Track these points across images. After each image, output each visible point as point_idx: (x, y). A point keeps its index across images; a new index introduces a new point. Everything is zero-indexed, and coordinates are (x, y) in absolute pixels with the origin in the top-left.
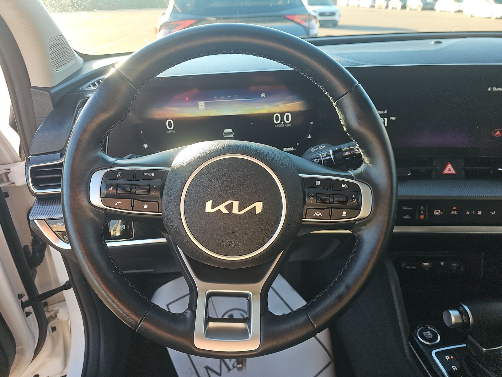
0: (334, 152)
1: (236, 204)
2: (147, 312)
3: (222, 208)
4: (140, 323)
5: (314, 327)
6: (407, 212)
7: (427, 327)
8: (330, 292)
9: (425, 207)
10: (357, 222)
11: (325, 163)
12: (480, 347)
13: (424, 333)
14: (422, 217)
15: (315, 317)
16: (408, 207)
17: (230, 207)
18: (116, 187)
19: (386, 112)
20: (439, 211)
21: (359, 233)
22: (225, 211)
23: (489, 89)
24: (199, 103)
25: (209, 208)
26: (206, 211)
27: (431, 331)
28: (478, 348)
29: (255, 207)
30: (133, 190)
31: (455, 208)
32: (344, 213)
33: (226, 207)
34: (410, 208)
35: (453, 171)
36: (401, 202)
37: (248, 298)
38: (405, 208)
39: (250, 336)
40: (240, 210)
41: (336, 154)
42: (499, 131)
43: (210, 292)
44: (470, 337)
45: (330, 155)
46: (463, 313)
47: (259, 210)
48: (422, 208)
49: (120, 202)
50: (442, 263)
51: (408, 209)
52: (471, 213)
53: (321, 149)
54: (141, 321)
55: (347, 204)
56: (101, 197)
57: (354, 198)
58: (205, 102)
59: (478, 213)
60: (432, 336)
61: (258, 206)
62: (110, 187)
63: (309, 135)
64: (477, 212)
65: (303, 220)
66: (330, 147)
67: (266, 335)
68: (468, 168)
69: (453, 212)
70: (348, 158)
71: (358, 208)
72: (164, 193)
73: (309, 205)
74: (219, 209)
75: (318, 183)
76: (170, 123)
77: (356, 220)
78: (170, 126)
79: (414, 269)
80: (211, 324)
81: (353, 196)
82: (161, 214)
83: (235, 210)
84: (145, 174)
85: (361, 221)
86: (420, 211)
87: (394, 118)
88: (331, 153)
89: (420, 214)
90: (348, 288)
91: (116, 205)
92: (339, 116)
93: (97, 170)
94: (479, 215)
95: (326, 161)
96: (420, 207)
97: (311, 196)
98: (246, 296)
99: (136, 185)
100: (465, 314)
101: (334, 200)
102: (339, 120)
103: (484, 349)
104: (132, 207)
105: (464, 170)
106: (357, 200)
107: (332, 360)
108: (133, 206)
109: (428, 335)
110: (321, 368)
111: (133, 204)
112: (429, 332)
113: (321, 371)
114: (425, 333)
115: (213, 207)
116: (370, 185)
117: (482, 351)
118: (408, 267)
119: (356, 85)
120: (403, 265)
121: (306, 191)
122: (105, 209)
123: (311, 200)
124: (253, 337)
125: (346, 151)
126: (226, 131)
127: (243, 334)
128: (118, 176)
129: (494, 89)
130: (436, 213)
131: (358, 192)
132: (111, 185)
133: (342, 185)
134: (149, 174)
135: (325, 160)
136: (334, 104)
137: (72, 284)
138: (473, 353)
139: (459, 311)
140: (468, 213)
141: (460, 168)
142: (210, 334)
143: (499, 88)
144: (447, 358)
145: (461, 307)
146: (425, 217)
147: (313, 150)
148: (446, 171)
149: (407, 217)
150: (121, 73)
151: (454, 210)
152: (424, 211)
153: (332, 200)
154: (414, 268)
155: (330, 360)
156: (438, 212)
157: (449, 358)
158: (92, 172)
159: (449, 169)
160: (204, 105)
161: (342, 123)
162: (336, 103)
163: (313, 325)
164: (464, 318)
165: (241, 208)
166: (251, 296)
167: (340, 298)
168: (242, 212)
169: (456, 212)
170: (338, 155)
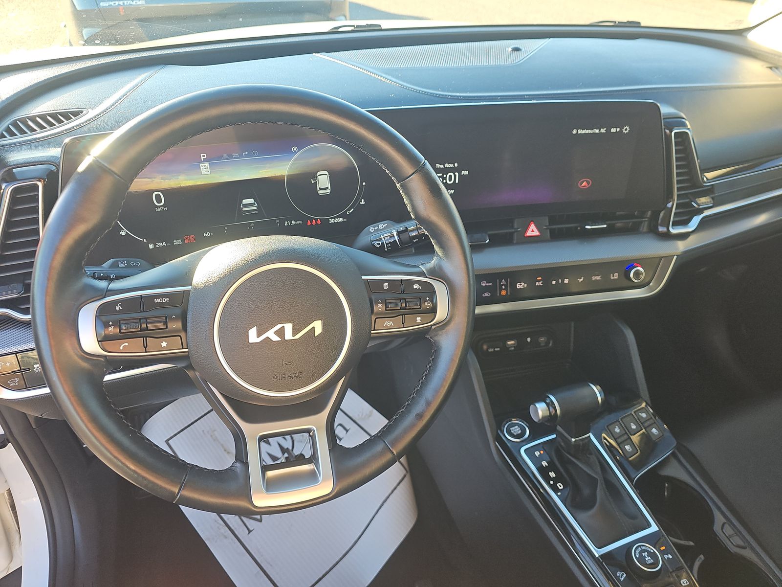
0: (399, 233)
1: (288, 328)
2: (186, 477)
3: (271, 334)
4: (178, 493)
5: (394, 454)
6: (486, 289)
7: (514, 421)
8: (408, 411)
9: (506, 281)
10: (433, 327)
11: (389, 247)
12: (569, 437)
13: (511, 429)
14: (504, 293)
15: (394, 443)
16: (487, 283)
17: (281, 333)
18: (117, 324)
19: (456, 165)
20: (523, 284)
21: (435, 338)
22: (275, 338)
23: (575, 132)
24: (201, 165)
25: (253, 336)
26: (251, 341)
27: (519, 425)
28: (567, 438)
29: (314, 328)
30: (144, 326)
31: (540, 278)
32: (419, 319)
33: (276, 333)
34: (490, 283)
35: (536, 233)
36: (479, 277)
37: (311, 434)
38: (484, 285)
39: (321, 479)
40: (295, 334)
41: (402, 236)
42: (586, 181)
43: (262, 435)
44: (559, 428)
45: (394, 236)
46: (550, 405)
47: (318, 330)
48: (503, 282)
49: (127, 344)
50: (529, 340)
51: (487, 284)
52: (557, 282)
53: (382, 228)
54: (180, 490)
55: (420, 308)
56: (98, 341)
57: (428, 300)
58: (209, 163)
59: (565, 282)
60: (520, 432)
61: (318, 326)
62: (110, 326)
63: (363, 200)
64: (563, 281)
65: (372, 332)
66: (394, 226)
67: (339, 474)
68: (554, 227)
69: (537, 284)
70: (415, 240)
71: (434, 310)
72: (189, 324)
73: (377, 314)
74: (268, 337)
75: (386, 286)
76: (158, 197)
77: (432, 325)
78: (159, 201)
79: (498, 351)
80: (270, 474)
81: (428, 299)
82: (187, 350)
83: (289, 335)
84: (156, 301)
85: (437, 326)
86: (501, 286)
87: (466, 173)
88: (395, 233)
89: (501, 289)
90: (428, 404)
91: (121, 348)
92: (405, 199)
93: (85, 304)
94: (566, 283)
95: (389, 245)
96: (500, 282)
97: (380, 303)
98: (308, 431)
99: (146, 319)
100: (552, 406)
101: (406, 305)
102: (405, 206)
103: (573, 440)
104: (146, 348)
105: (548, 231)
106: (432, 302)
107: (407, 472)
108: (145, 346)
109: (516, 430)
110: (395, 484)
111: (145, 343)
112: (517, 427)
113: (395, 488)
114: (513, 428)
115: (259, 335)
116: (444, 283)
117: (570, 441)
118: (491, 350)
119: (422, 163)
120: (485, 347)
121: (373, 297)
122: (105, 356)
123: (379, 308)
124: (324, 480)
125: (412, 231)
126: (245, 201)
127: (312, 478)
128: (117, 309)
129: (580, 131)
130: (519, 286)
131: (432, 292)
132: (111, 323)
133: (414, 286)
134: (163, 300)
135: (389, 243)
136: (398, 185)
137: (10, 439)
138: (562, 444)
139: (546, 403)
140: (554, 282)
141: (545, 227)
142: (271, 486)
143: (585, 130)
144: (537, 454)
145: (548, 399)
146: (507, 293)
147: (371, 229)
148: (529, 233)
149: (486, 294)
150: (100, 163)
151: (539, 281)
152: (506, 286)
153: (403, 305)
154: (498, 349)
155: (405, 472)
156: (521, 285)
157: (539, 453)
158: (77, 308)
159: (533, 231)
160: (208, 167)
161: (408, 208)
162: (400, 185)
163: (393, 452)
164: (551, 409)
165: (295, 332)
166: (314, 431)
167: (420, 416)
168: (297, 337)
169: (540, 283)
170: (403, 236)
